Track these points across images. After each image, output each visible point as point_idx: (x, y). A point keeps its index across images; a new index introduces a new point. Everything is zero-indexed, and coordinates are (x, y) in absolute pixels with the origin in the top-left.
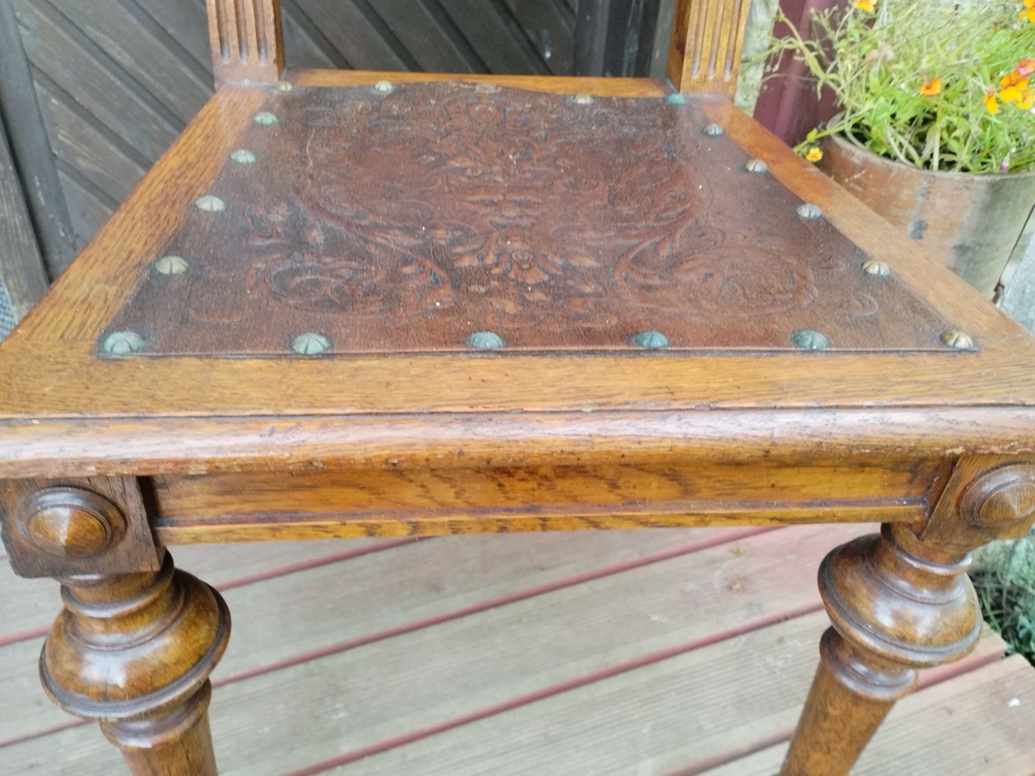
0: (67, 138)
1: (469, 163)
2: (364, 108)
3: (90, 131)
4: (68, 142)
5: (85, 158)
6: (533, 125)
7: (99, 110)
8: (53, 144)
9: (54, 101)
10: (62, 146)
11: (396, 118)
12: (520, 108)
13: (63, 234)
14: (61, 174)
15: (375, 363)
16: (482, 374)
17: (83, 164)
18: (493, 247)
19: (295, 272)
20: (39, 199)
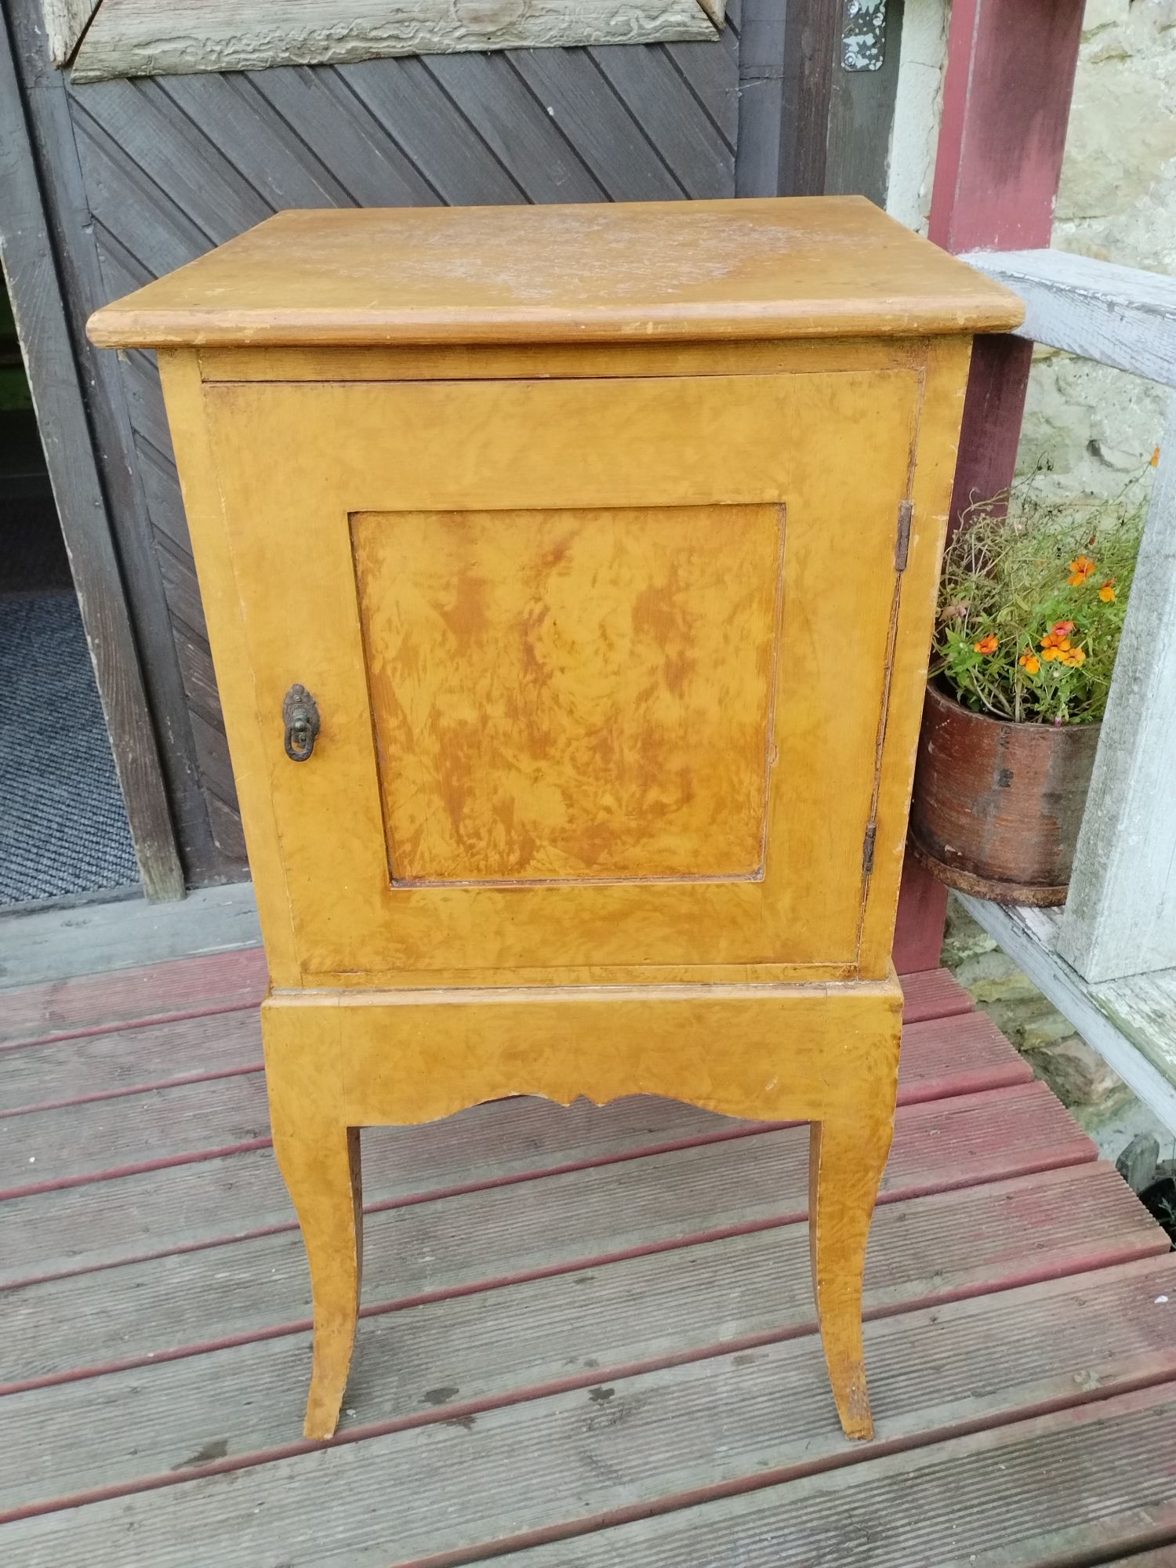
0: (200, 680)
4: (200, 683)
8: (186, 685)
9: (189, 646)
10: (195, 688)
13: (188, 772)
14: (191, 714)
20: (169, 738)
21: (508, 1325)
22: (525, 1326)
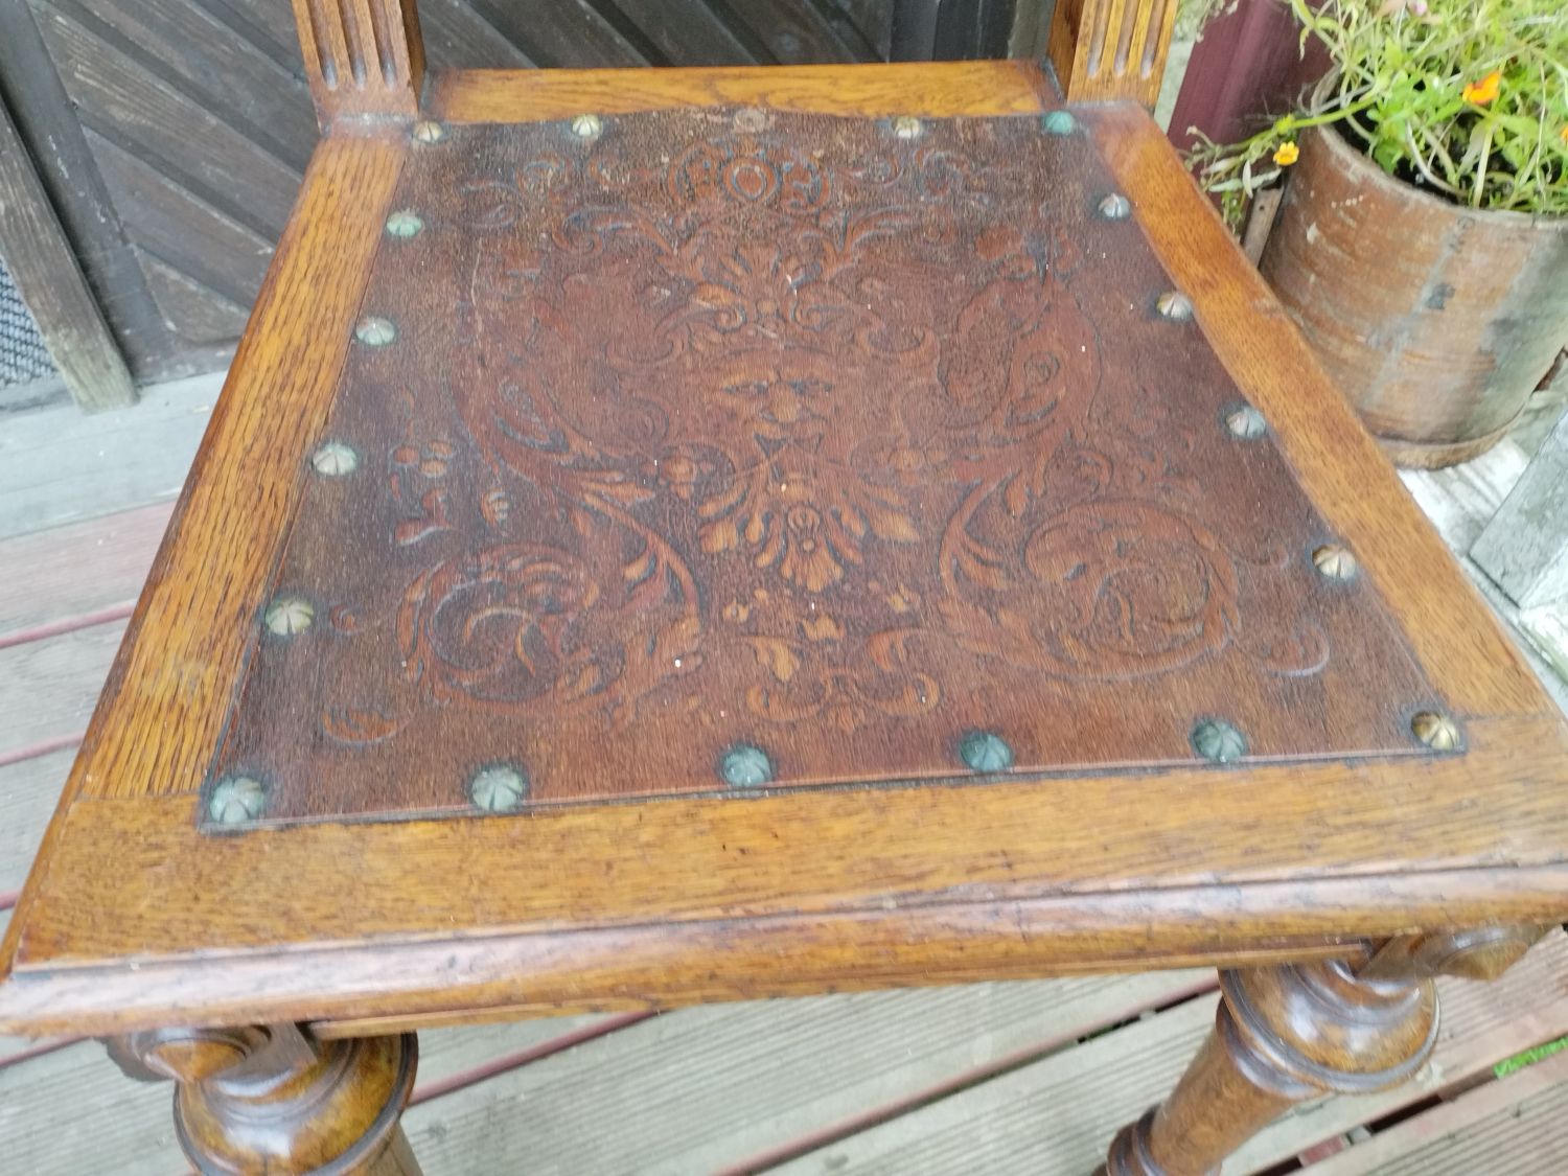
0: (90, 77)
1: (725, 299)
2: (557, 179)
3: (123, 62)
4: (91, 82)
5: (123, 106)
6: (826, 199)
7: (134, 28)
8: (67, 85)
9: (59, 19)
10: (83, 90)
11: (608, 199)
12: (804, 162)
13: (103, 220)
14: (87, 133)
15: (589, 819)
16: (743, 836)
17: (120, 115)
18: (761, 499)
19: (466, 603)
20: (59, 170)
21: (695, 1068)
22: (719, 1068)
